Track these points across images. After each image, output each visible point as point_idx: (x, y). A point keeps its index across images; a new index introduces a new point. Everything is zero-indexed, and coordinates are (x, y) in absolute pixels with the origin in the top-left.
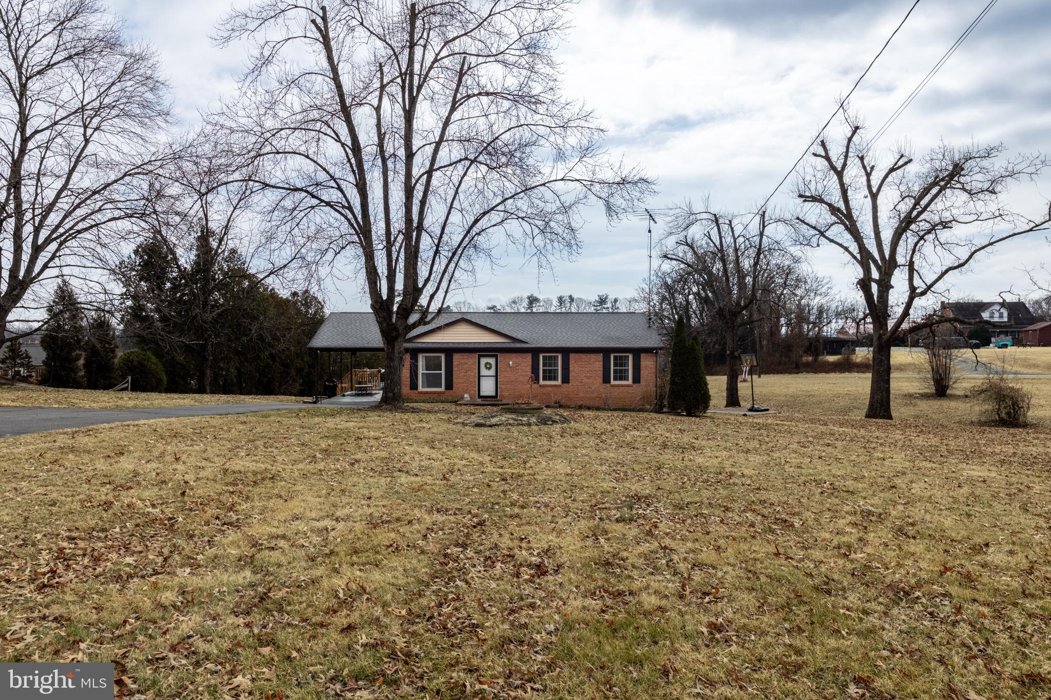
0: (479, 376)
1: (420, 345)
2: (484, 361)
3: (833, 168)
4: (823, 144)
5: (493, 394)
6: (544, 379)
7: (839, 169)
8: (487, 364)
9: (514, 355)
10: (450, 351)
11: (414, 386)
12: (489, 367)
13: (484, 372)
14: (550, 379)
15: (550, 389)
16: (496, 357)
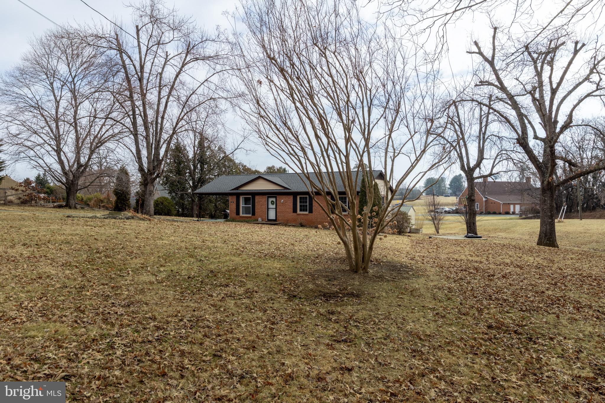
0: (268, 208)
1: (241, 191)
2: (270, 200)
3: (486, 59)
4: (476, 43)
5: (274, 218)
6: (301, 210)
7: (490, 59)
8: (272, 201)
9: (284, 196)
10: (255, 194)
11: (238, 213)
12: (272, 203)
13: (271, 206)
14: (304, 211)
15: (303, 216)
16: (276, 197)
